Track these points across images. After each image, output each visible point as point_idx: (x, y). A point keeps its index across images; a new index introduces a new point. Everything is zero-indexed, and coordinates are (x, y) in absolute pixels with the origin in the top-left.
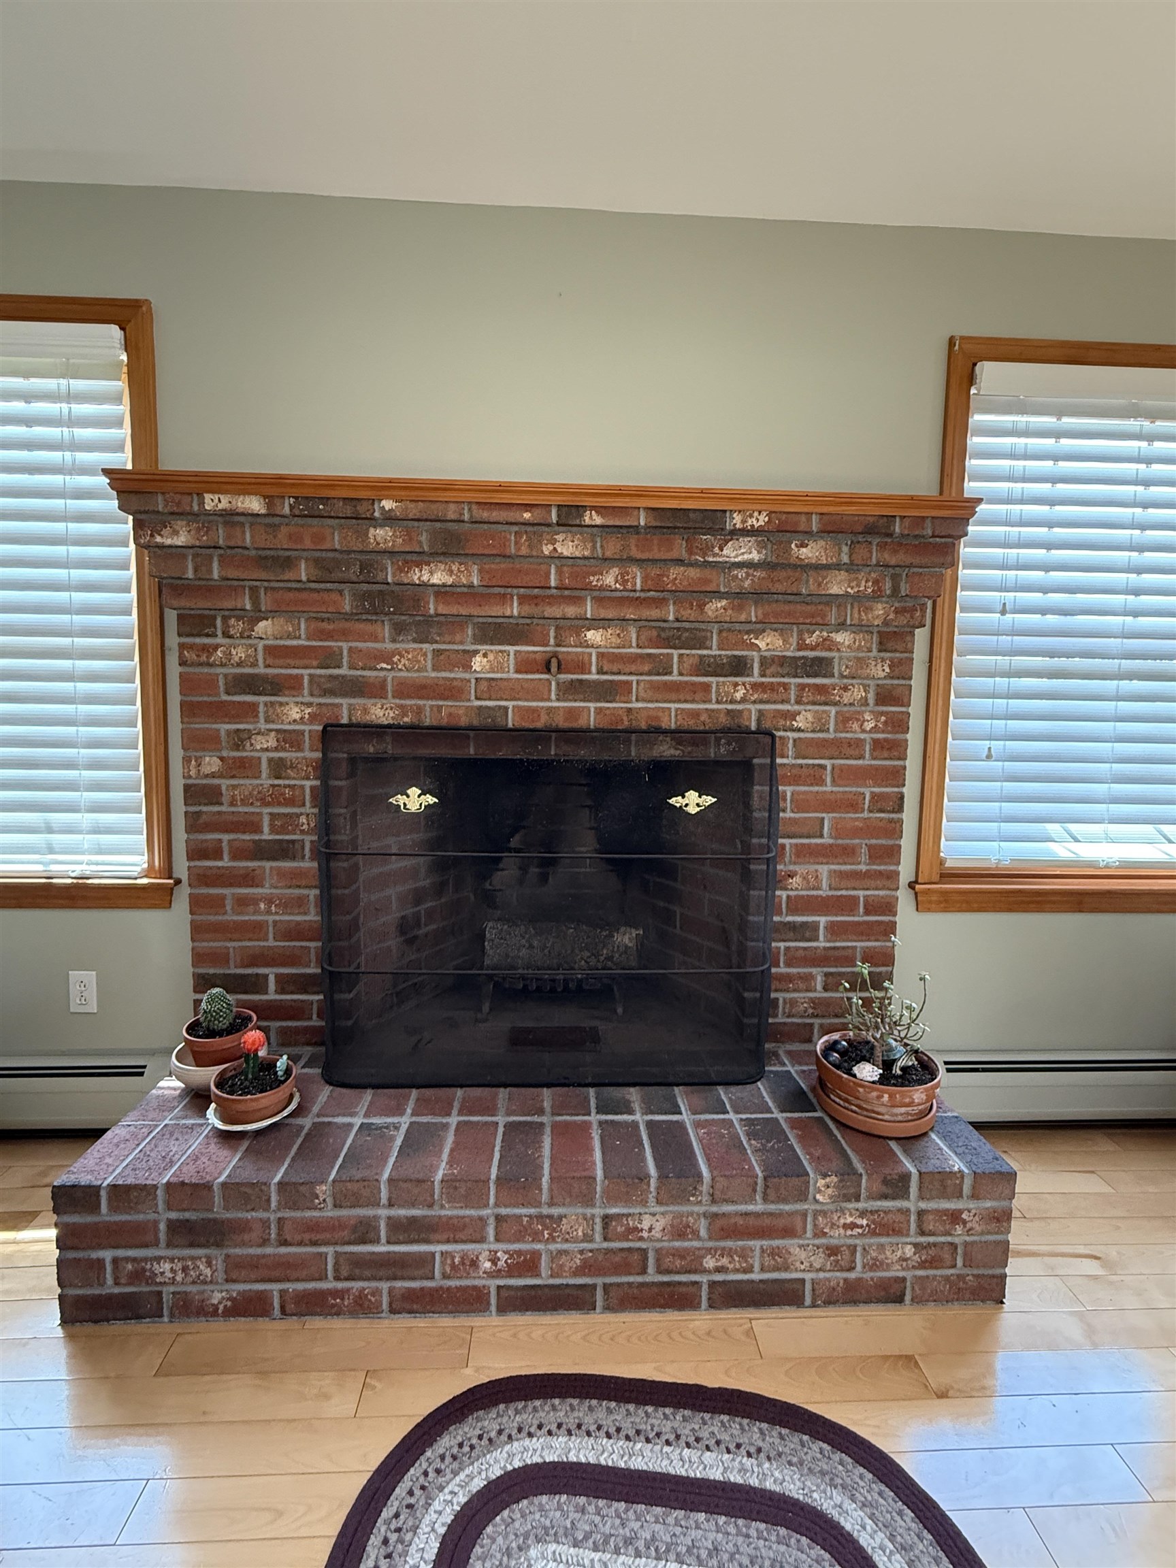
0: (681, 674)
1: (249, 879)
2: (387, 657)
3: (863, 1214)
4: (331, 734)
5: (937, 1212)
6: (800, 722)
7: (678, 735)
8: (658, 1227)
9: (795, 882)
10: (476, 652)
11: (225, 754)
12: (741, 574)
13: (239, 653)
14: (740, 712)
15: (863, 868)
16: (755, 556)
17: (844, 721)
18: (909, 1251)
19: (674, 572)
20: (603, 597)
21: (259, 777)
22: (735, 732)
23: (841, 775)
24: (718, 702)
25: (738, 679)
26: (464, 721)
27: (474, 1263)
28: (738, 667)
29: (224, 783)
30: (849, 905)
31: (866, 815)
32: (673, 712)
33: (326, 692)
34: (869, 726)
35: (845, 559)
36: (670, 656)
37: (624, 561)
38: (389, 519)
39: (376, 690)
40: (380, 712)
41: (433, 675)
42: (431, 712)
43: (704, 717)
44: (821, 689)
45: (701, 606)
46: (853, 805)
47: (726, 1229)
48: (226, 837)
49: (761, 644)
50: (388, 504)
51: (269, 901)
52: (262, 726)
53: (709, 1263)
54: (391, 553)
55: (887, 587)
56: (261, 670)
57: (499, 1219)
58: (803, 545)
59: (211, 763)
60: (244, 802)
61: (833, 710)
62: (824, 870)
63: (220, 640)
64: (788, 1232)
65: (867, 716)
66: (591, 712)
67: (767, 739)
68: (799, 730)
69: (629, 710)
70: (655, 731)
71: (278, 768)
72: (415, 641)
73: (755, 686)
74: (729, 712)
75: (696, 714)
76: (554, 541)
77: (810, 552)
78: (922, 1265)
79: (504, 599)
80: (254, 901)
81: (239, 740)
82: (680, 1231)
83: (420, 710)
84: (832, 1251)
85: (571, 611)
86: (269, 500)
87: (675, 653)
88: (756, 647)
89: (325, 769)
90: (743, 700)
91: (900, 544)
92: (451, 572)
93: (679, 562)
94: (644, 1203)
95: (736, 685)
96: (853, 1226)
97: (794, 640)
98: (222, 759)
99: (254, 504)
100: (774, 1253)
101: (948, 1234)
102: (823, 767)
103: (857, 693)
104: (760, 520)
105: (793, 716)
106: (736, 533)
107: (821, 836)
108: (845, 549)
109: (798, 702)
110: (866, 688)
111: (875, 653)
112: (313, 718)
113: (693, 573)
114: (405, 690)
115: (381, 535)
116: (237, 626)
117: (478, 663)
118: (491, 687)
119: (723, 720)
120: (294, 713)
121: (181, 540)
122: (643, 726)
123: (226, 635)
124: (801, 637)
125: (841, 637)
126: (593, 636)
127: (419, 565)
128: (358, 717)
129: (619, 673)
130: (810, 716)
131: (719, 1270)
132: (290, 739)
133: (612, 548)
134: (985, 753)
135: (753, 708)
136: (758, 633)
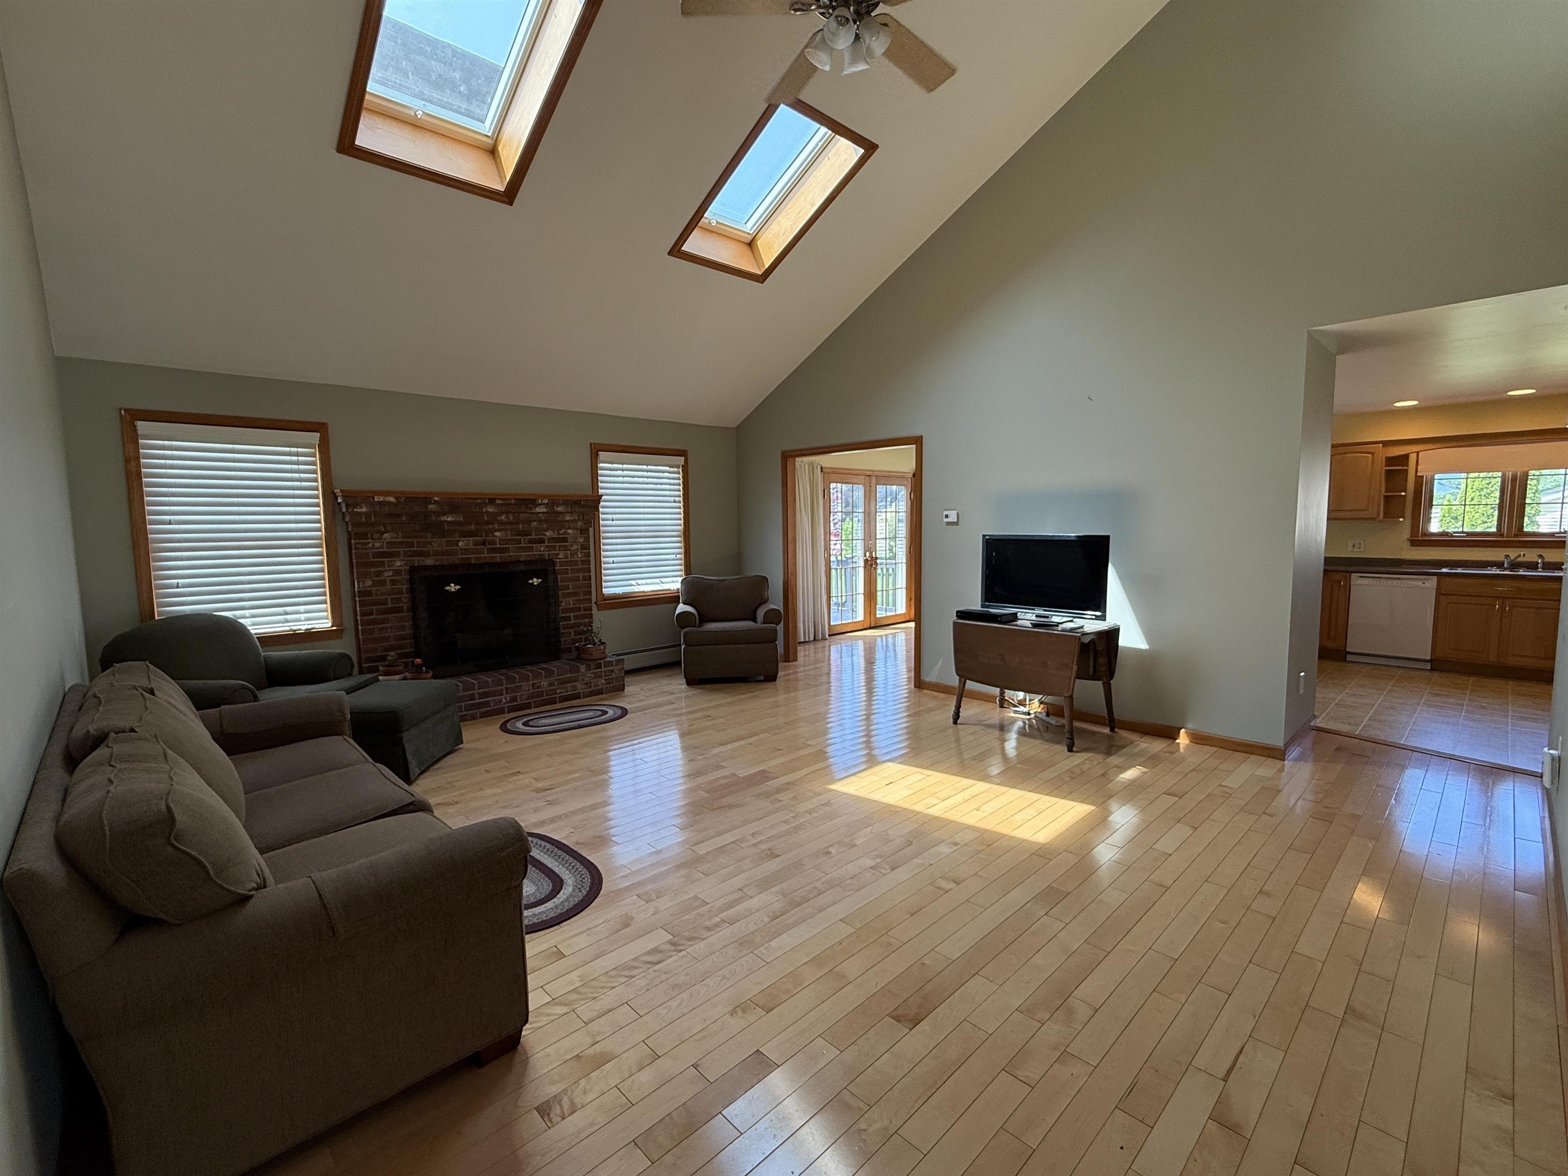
0: (525, 544)
1: (384, 621)
2: (430, 543)
4: (413, 570)
5: (608, 670)
6: (560, 556)
7: (525, 562)
8: (545, 684)
9: (563, 604)
10: (460, 541)
11: (373, 579)
12: (541, 515)
13: (377, 545)
14: (543, 555)
15: (582, 598)
16: (545, 510)
17: (572, 555)
18: (603, 681)
19: (521, 515)
20: (501, 523)
21: (386, 585)
22: (542, 560)
23: (573, 571)
24: (536, 551)
25: (542, 545)
26: (457, 562)
27: (501, 701)
28: (541, 541)
29: (374, 589)
30: (579, 609)
31: (581, 582)
32: (523, 556)
33: (410, 556)
34: (580, 556)
35: (569, 510)
36: (521, 539)
37: (507, 513)
38: (436, 502)
39: (427, 555)
40: (429, 562)
41: (446, 548)
42: (447, 560)
43: (533, 557)
44: (565, 546)
45: (530, 524)
46: (577, 579)
48: (374, 608)
49: (547, 534)
50: (436, 499)
51: (391, 628)
52: (387, 568)
53: (558, 691)
54: (434, 512)
55: (581, 517)
56: (385, 550)
57: (507, 688)
58: (558, 507)
59: (369, 583)
60: (381, 595)
61: (569, 552)
62: (571, 600)
63: (370, 540)
65: (579, 553)
66: (498, 558)
67: (552, 562)
68: (560, 559)
69: (510, 556)
70: (518, 562)
71: (393, 582)
72: (439, 538)
73: (547, 546)
74: (539, 555)
75: (529, 556)
76: (486, 508)
77: (559, 509)
78: (607, 684)
79: (470, 524)
80: (386, 628)
81: (378, 574)
83: (442, 560)
85: (490, 527)
86: (396, 498)
87: (522, 538)
89: (411, 581)
90: (544, 551)
91: (583, 506)
92: (453, 517)
93: (523, 512)
94: (542, 679)
95: (541, 547)
97: (556, 532)
98: (372, 581)
99: (392, 499)
100: (573, 686)
101: (611, 675)
102: (568, 569)
103: (576, 547)
104: (546, 501)
105: (558, 554)
106: (539, 505)
107: (569, 589)
108: (569, 508)
109: (559, 550)
110: (578, 545)
111: (579, 535)
112: (406, 565)
113: (527, 515)
114: (436, 554)
115: (432, 507)
116: (376, 536)
117: (461, 544)
118: (466, 551)
119: (538, 557)
120: (398, 564)
121: (364, 510)
122: (514, 560)
123: (372, 539)
124: (558, 531)
125: (570, 531)
126: (497, 534)
127: (443, 515)
128: (421, 563)
129: (505, 544)
130: (563, 554)
132: (397, 572)
133: (504, 509)
134: (611, 562)
135: (547, 553)
136: (546, 531)
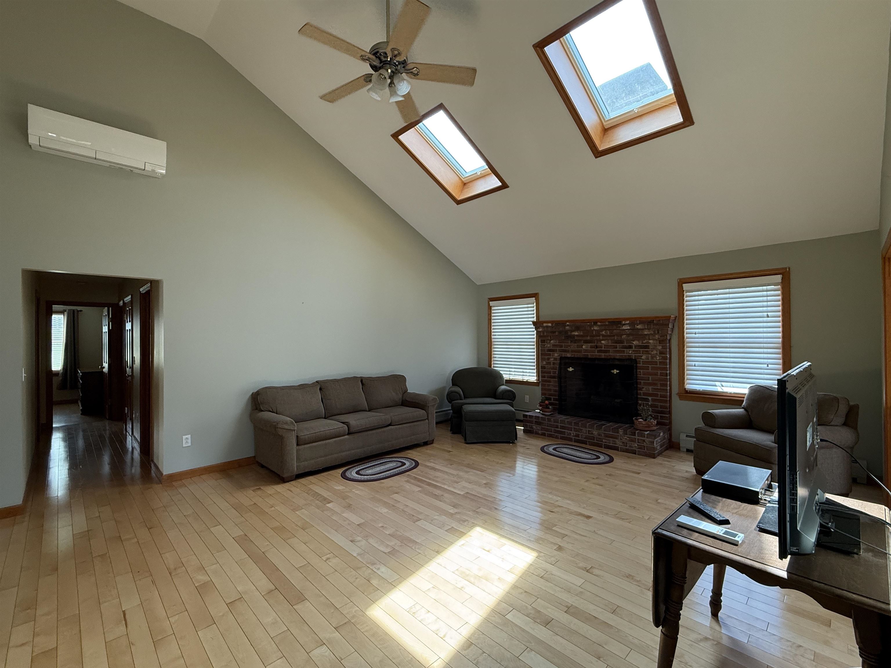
0: (619, 348)
1: (550, 382)
2: (569, 346)
3: (628, 437)
4: (561, 358)
6: (643, 358)
7: (619, 360)
9: (644, 389)
10: (583, 345)
11: (546, 361)
12: (627, 331)
13: (549, 346)
14: (631, 356)
15: (659, 388)
16: (629, 328)
17: (652, 358)
19: (615, 331)
20: (603, 336)
21: (551, 365)
22: (630, 359)
23: (653, 368)
24: (627, 354)
25: (630, 349)
26: (581, 357)
28: (630, 347)
29: (546, 366)
30: (656, 395)
31: (659, 376)
32: (618, 355)
33: (561, 352)
34: (658, 359)
36: (617, 345)
37: (605, 330)
38: (568, 325)
39: (567, 351)
40: (569, 355)
41: (577, 349)
42: (577, 355)
43: (624, 357)
44: (647, 351)
45: (621, 336)
46: (656, 374)
47: (607, 436)
48: (546, 374)
49: (634, 343)
50: (568, 323)
51: (552, 385)
52: (551, 357)
54: (569, 330)
55: (656, 332)
56: (551, 348)
58: (638, 326)
59: (544, 363)
60: (549, 369)
61: (650, 355)
62: (650, 388)
63: (546, 344)
64: (616, 438)
65: (657, 357)
66: (603, 355)
67: (635, 361)
68: (643, 359)
69: (610, 355)
70: (615, 359)
71: (554, 363)
72: (574, 343)
73: (633, 351)
74: (629, 355)
75: (622, 356)
76: (593, 327)
77: (639, 327)
79: (587, 336)
80: (550, 385)
81: (548, 359)
82: (599, 435)
83: (575, 354)
84: (623, 443)
85: (598, 338)
86: (552, 324)
88: (633, 343)
89: (560, 364)
90: (631, 353)
91: (657, 324)
92: (578, 332)
93: (615, 330)
95: (629, 350)
96: (626, 439)
99: (550, 325)
102: (649, 367)
103: (655, 352)
104: (628, 322)
105: (642, 356)
106: (625, 324)
107: (649, 380)
108: (646, 326)
109: (642, 354)
110: (657, 351)
111: (658, 344)
112: (559, 356)
113: (618, 331)
114: (572, 351)
115: (567, 328)
116: (548, 341)
117: (584, 347)
118: (586, 351)
119: (627, 357)
120: (556, 355)
121: (541, 330)
122: (612, 358)
123: (547, 343)
124: (642, 342)
125: (651, 341)
126: (603, 342)
127: (573, 332)
128: (565, 356)
129: (608, 348)
130: (645, 357)
131: (606, 442)
132: (555, 359)
133: (603, 328)
134: (694, 365)
135: (634, 355)
136: (633, 341)
